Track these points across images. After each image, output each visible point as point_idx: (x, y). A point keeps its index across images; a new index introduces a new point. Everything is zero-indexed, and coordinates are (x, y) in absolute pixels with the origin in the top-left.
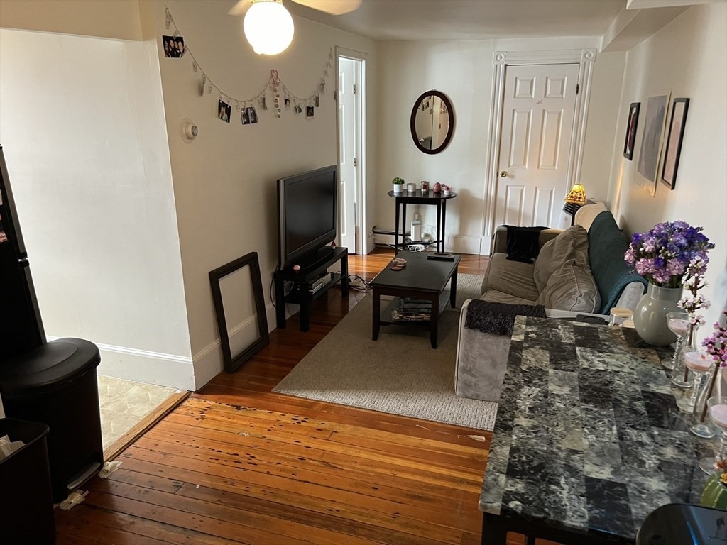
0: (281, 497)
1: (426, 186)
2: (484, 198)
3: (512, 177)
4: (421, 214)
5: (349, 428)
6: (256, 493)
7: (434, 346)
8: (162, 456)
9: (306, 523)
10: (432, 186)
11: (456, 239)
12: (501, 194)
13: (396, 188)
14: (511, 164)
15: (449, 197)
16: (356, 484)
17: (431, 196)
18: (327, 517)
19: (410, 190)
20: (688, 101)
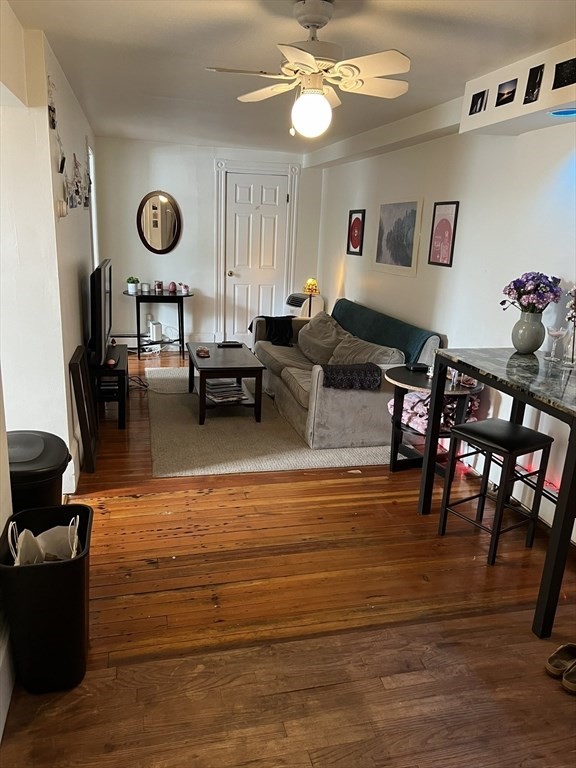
0: (258, 543)
1: (160, 285)
2: (215, 296)
3: (238, 276)
4: (154, 314)
5: (255, 487)
6: (232, 546)
7: (258, 420)
8: (106, 548)
9: (295, 552)
10: (166, 285)
11: (191, 336)
12: (229, 292)
13: (131, 288)
14: (237, 263)
15: (187, 295)
16: (304, 520)
17: (166, 294)
18: (307, 545)
19: (146, 289)
20: (457, 203)
